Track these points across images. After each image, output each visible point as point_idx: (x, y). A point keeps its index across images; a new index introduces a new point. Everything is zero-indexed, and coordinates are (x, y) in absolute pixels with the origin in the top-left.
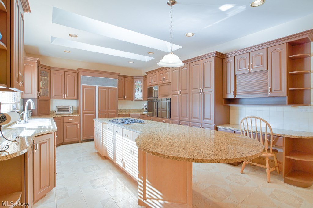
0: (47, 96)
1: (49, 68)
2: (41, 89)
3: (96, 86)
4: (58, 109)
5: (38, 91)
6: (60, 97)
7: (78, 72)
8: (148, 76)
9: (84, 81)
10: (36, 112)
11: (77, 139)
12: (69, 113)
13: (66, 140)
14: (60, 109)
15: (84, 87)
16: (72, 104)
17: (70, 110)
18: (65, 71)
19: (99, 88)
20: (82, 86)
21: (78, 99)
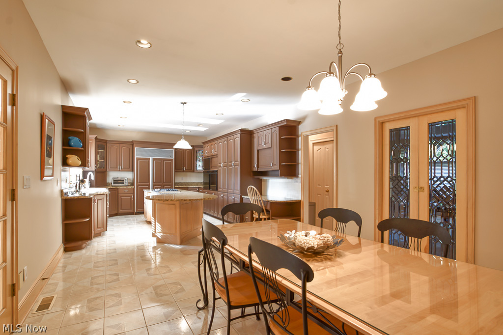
0: (104, 168)
1: (105, 142)
2: (98, 161)
3: (151, 158)
4: (114, 181)
5: (96, 164)
6: (116, 169)
7: (132, 144)
8: (204, 146)
9: (139, 153)
10: (94, 183)
11: (131, 211)
12: (125, 184)
13: (120, 211)
14: (116, 181)
15: (138, 159)
16: (128, 176)
17: (125, 182)
18: (120, 143)
19: (154, 160)
20: (137, 158)
21: (133, 170)
